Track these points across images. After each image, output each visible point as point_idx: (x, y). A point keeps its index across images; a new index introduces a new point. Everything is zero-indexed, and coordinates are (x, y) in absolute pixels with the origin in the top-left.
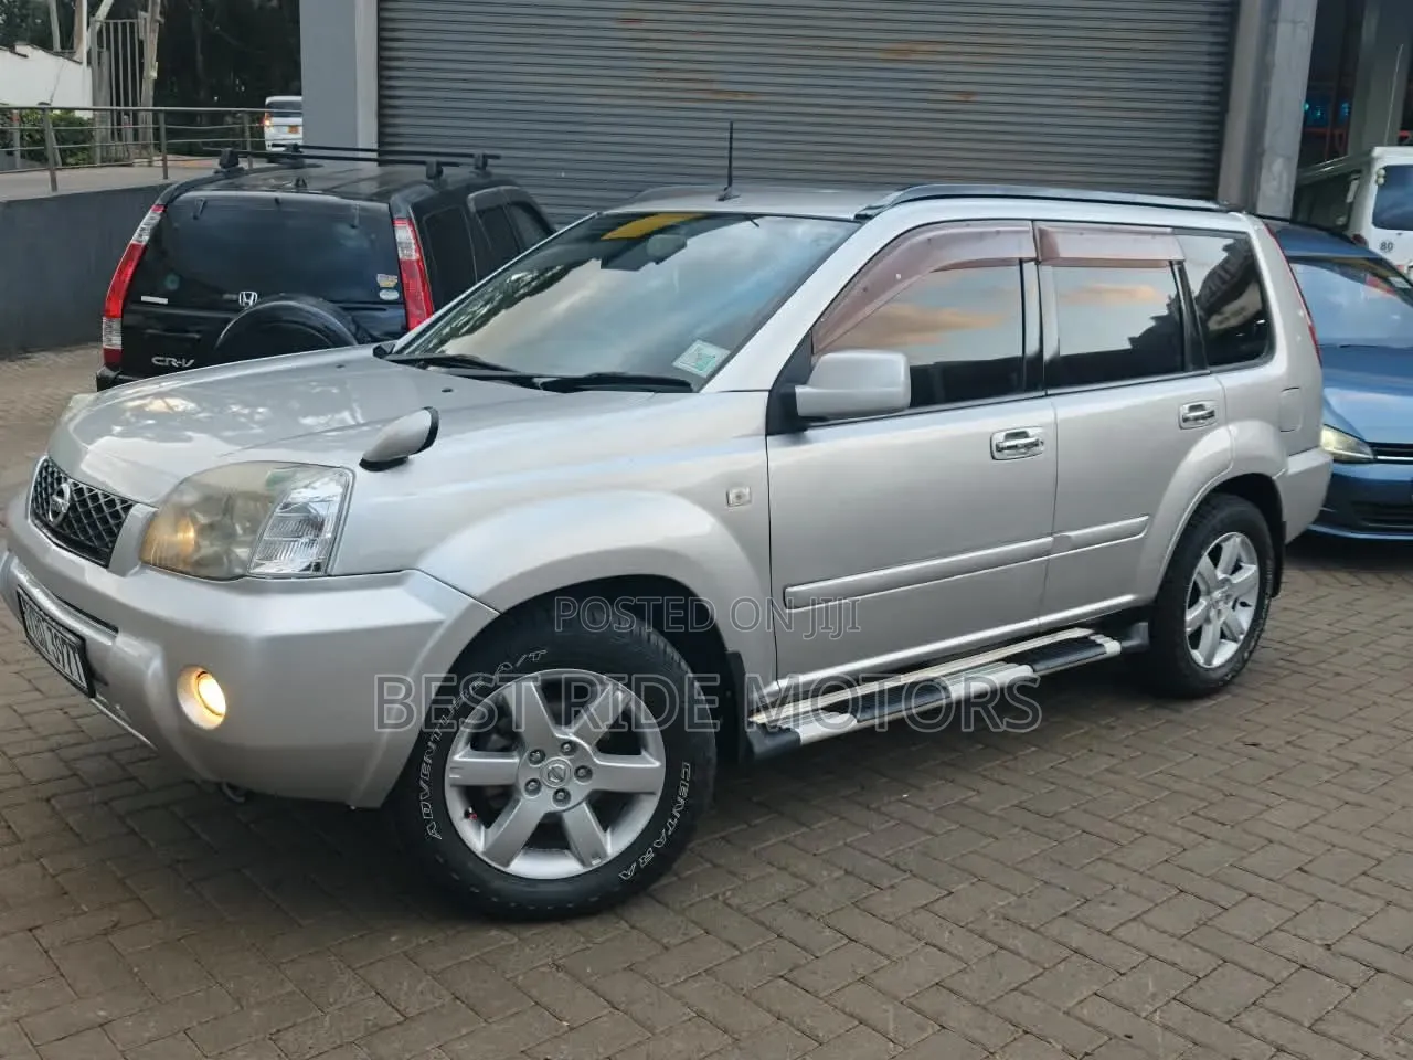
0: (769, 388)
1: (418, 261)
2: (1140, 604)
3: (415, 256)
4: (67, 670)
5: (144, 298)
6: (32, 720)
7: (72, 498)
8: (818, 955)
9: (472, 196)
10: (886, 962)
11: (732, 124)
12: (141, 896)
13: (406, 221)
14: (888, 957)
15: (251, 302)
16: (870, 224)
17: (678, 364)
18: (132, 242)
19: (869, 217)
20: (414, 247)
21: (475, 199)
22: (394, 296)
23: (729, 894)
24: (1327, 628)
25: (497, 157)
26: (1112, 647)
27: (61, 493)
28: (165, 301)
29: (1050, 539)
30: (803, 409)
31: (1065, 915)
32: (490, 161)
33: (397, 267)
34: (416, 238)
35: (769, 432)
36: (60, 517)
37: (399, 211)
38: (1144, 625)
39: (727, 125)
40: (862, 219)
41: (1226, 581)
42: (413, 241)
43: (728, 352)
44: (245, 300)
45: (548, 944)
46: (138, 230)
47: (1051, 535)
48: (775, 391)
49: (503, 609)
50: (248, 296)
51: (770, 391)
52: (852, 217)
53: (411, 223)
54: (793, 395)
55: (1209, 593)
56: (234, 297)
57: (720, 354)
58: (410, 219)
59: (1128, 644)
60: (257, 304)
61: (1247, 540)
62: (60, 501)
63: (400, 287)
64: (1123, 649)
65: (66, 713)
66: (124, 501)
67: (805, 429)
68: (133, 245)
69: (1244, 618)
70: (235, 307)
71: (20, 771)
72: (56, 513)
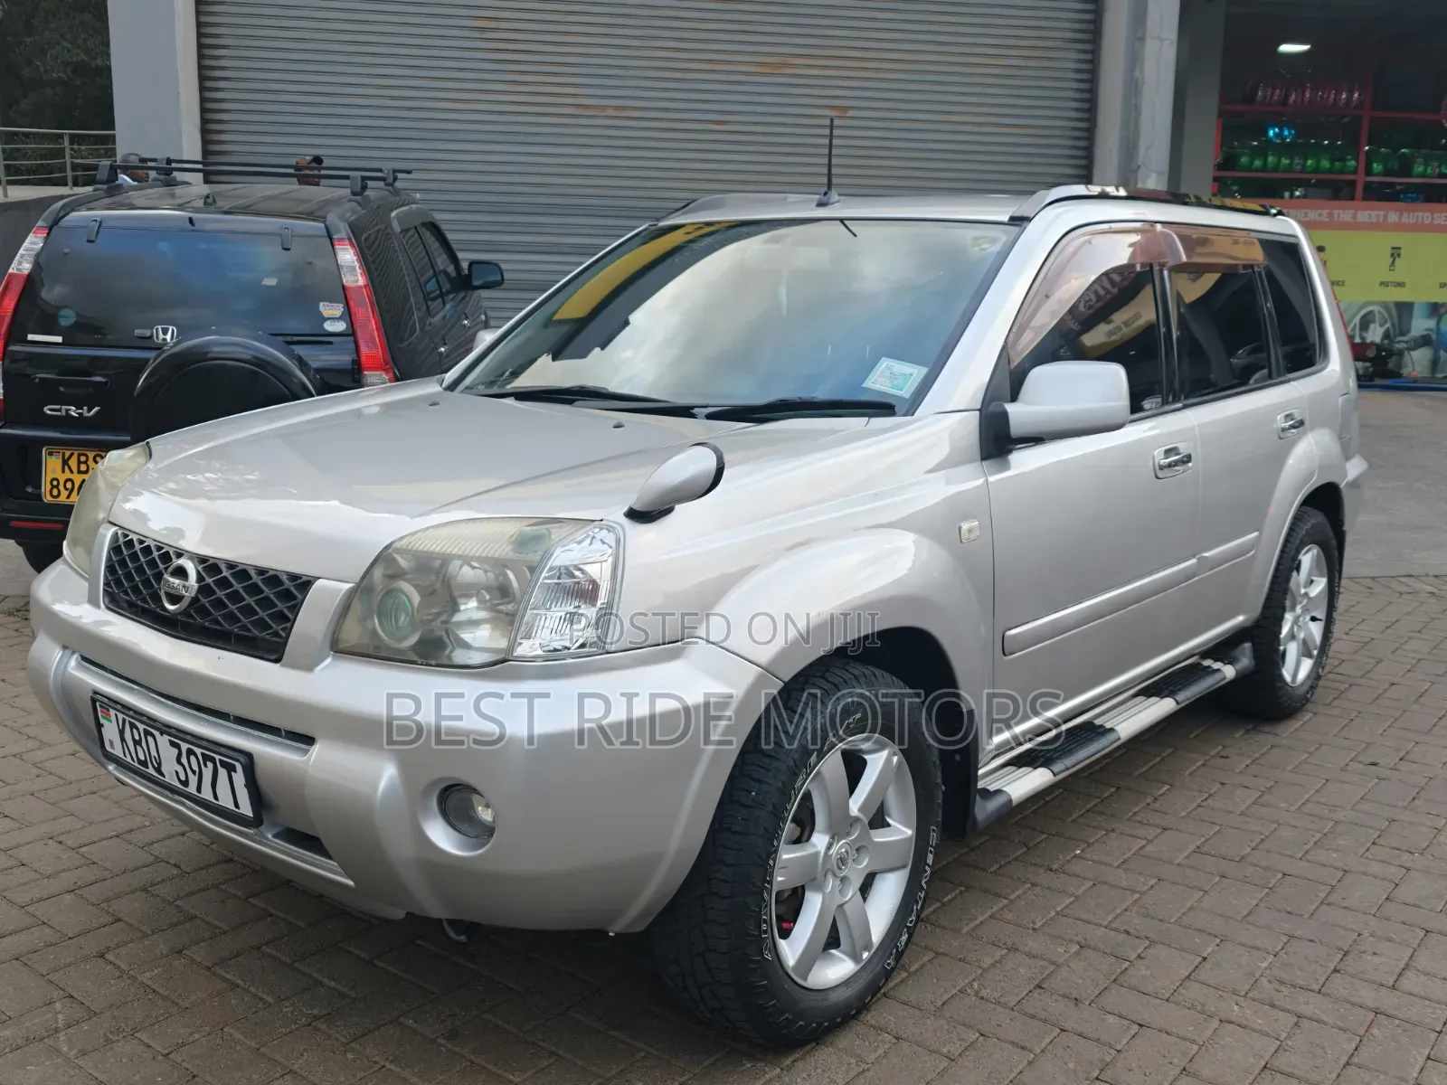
0: (979, 407)
1: (365, 286)
2: (1248, 624)
3: (361, 281)
4: (207, 794)
5: (31, 337)
7: (200, 578)
8: (1119, 1048)
9: (393, 214)
10: (1196, 1047)
13: (347, 242)
14: (1193, 1042)
15: (168, 337)
16: (1031, 227)
17: (868, 384)
18: (10, 271)
19: (1029, 220)
20: (359, 271)
21: (398, 217)
22: (340, 327)
23: (976, 985)
24: (1345, 637)
25: (409, 172)
26: (1229, 672)
27: (181, 573)
28: (59, 339)
29: (1193, 561)
30: (1016, 429)
31: (1336, 971)
32: (400, 176)
33: (345, 295)
34: (359, 260)
35: (983, 459)
36: (185, 603)
37: (338, 231)
38: (1247, 645)
39: (827, 122)
40: (1019, 221)
41: (1306, 594)
42: (357, 265)
43: (924, 370)
44: (161, 336)
45: (819, 1071)
46: (17, 257)
47: (1194, 556)
48: (984, 409)
49: (787, 680)
50: (165, 331)
51: (979, 410)
52: (1006, 218)
53: (352, 245)
54: (1005, 415)
55: (1293, 608)
56: (148, 333)
57: (917, 373)
58: (350, 240)
59: (1239, 666)
61: (1321, 552)
62: (176, 581)
63: (349, 315)
64: (1238, 672)
66: (294, 577)
68: (11, 275)
69: (1316, 630)
70: (147, 343)
71: (46, 921)
72: (175, 599)
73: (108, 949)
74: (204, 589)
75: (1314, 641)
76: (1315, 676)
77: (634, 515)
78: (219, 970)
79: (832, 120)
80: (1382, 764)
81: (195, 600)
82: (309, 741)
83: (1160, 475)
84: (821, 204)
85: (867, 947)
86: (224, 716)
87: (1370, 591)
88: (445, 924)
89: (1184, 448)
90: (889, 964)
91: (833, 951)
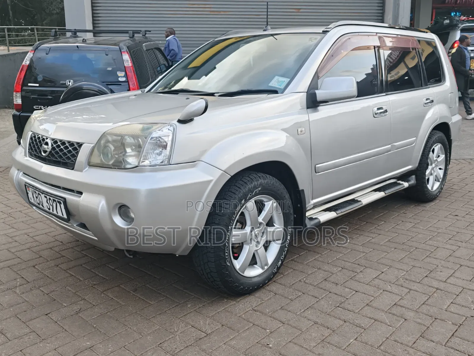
0: (306, 91)
1: (132, 66)
2: (413, 169)
3: (130, 65)
4: (55, 212)
5: (29, 84)
6: (17, 238)
7: (52, 145)
8: (347, 298)
9: (144, 45)
10: (373, 298)
11: (267, 4)
12: (86, 298)
13: (126, 52)
14: (373, 296)
15: (71, 84)
16: (329, 34)
17: (270, 84)
18: (23, 64)
19: (328, 31)
20: (130, 61)
21: (145, 46)
22: (124, 79)
23: (305, 279)
25: (150, 31)
26: (406, 185)
27: (47, 144)
28: (38, 85)
29: (390, 146)
30: (319, 98)
31: (426, 276)
32: (147, 32)
33: (125, 69)
34: (130, 58)
35: (307, 108)
37: (123, 49)
38: (414, 176)
39: (266, 4)
40: (325, 32)
41: (436, 160)
42: (129, 59)
43: (289, 80)
44: (68, 83)
45: (248, 303)
46: (25, 60)
47: (390, 144)
48: (308, 92)
49: (232, 175)
50: (70, 82)
51: (307, 92)
52: (321, 32)
53: (127, 53)
54: (315, 94)
55: (431, 165)
56: (64, 82)
57: (287, 80)
58: (127, 52)
59: (410, 183)
60: (73, 84)
61: (442, 146)
62: (46, 147)
63: (126, 76)
64: (409, 185)
65: (28, 235)
66: (78, 143)
67: (318, 106)
68: (23, 65)
69: (441, 173)
70: (64, 86)
71: (19, 257)
72: (45, 152)
73: (36, 265)
74: (53, 148)
75: (440, 176)
76: (441, 188)
77: (180, 121)
78: (68, 271)
79: (267, 3)
80: (459, 215)
81: (51, 152)
82: (81, 193)
83: (375, 116)
84: (265, 30)
85: (267, 264)
86: (59, 187)
87: (469, 163)
88: (125, 252)
89: (385, 108)
90: (274, 271)
91: (255, 266)
